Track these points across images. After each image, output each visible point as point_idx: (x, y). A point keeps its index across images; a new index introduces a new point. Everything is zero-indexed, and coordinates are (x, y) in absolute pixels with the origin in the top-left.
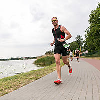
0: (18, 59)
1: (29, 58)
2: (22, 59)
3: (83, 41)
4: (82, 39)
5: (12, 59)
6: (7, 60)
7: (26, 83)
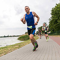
0: (8, 36)
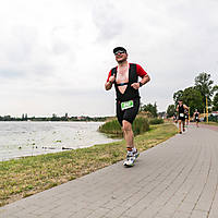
1: (89, 119)
2: (75, 119)
3: (212, 85)
4: (211, 82)
5: (54, 119)
6: (44, 119)
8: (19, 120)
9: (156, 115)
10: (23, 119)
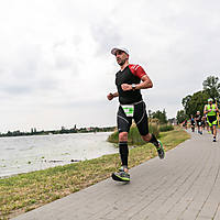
1: (98, 130)
2: (83, 130)
5: (63, 131)
6: (53, 132)
7: (97, 178)
8: (28, 134)
9: (166, 122)
10: (32, 134)
